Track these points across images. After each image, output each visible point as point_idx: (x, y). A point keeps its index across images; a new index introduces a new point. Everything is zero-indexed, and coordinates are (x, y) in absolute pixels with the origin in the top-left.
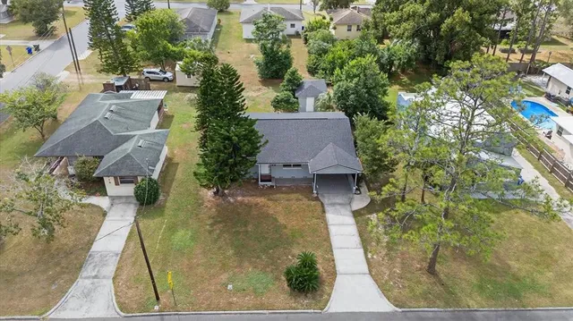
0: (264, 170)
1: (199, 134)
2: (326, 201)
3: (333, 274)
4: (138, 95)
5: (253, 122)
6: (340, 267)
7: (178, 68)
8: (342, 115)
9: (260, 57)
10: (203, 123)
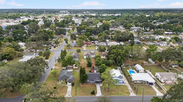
0: (88, 81)
1: (80, 76)
2: (97, 85)
3: (97, 93)
4: (68, 70)
5: (87, 74)
6: (98, 92)
7: (74, 66)
8: (99, 73)
9: (87, 63)
10: (80, 74)
